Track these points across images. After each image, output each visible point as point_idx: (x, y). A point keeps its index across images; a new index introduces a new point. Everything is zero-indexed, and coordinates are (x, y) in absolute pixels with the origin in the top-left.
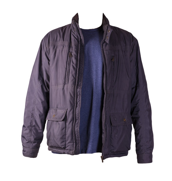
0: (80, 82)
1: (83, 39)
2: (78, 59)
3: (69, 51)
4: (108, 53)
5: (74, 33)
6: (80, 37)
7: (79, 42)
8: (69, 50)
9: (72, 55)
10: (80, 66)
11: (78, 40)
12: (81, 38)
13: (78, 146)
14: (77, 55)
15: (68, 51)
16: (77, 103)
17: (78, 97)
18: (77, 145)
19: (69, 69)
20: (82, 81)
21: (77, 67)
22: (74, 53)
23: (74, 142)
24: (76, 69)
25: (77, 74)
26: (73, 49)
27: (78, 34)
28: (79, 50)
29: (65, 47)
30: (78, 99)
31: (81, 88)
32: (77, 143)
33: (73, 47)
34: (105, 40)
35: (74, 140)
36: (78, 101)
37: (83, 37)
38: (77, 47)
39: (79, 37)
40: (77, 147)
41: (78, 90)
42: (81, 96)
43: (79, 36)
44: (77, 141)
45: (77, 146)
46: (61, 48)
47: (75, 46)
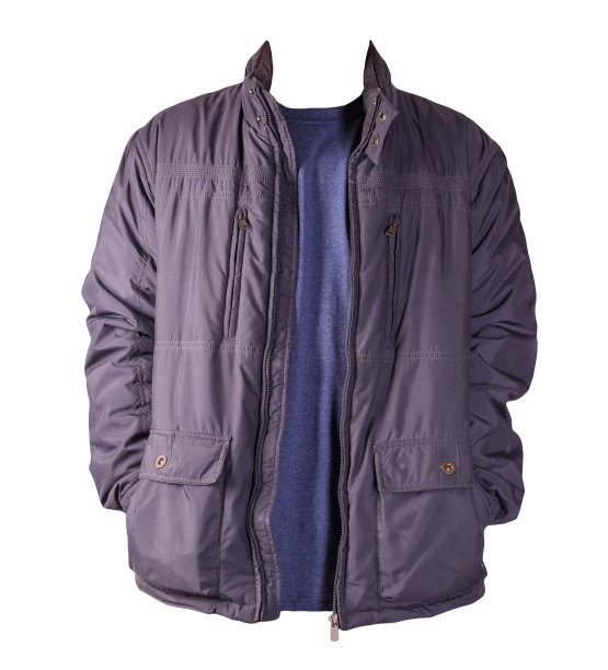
0: (283, 334)
1: (293, 156)
2: (275, 237)
3: (236, 207)
4: (371, 203)
5: (255, 130)
6: (281, 146)
7: (278, 169)
8: (236, 199)
9: (248, 221)
10: (280, 266)
11: (270, 159)
12: (282, 153)
13: (274, 587)
14: (267, 222)
15: (230, 204)
16: (270, 418)
17: (276, 393)
18: (267, 581)
19: (237, 277)
20: (289, 329)
21: (270, 271)
22: (256, 213)
23: (256, 569)
24: (266, 279)
25: (271, 300)
26: (254, 196)
27: (271, 135)
28: (277, 199)
29: (218, 188)
30: (272, 400)
31: (287, 356)
32: (268, 574)
33: (252, 188)
34: (364, 149)
35: (256, 563)
36: (273, 407)
37: (292, 147)
38: (268, 189)
39: (276, 148)
40: (268, 591)
41: (277, 364)
42: (284, 391)
43: (276, 145)
44: (266, 567)
45: (270, 585)
46: (205, 190)
47: (262, 184)
